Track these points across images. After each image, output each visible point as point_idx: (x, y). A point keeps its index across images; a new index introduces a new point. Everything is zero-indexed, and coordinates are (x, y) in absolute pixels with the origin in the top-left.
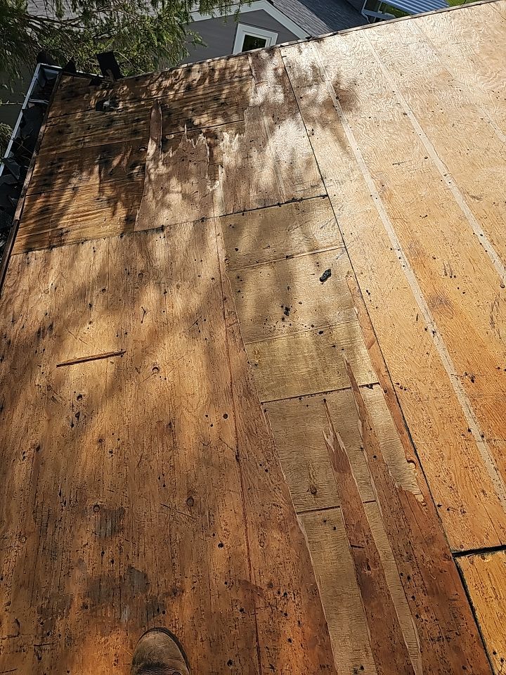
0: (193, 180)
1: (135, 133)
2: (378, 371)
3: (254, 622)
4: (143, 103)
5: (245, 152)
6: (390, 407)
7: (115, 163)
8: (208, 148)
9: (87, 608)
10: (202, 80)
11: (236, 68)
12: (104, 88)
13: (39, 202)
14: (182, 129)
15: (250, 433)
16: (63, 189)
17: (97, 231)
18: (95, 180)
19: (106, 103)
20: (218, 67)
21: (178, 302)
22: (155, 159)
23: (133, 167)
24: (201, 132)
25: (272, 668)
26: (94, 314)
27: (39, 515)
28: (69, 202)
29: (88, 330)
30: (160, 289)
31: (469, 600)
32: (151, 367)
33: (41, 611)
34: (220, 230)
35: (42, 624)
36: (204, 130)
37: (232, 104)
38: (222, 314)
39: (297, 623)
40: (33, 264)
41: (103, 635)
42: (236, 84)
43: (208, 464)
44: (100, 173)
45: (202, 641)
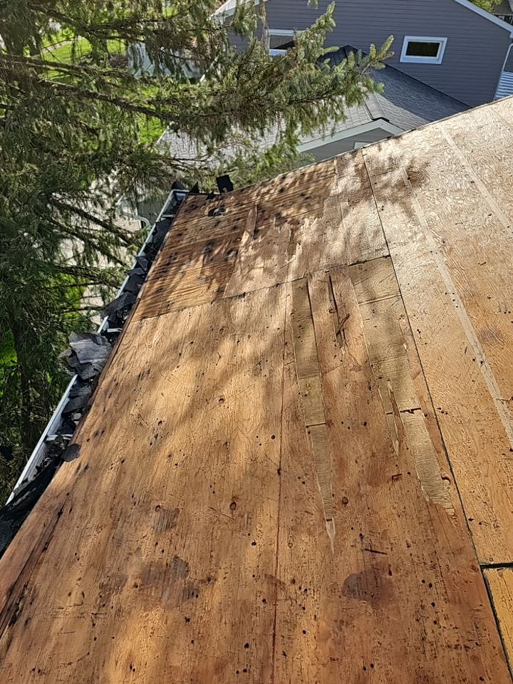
0: (275, 257)
1: (235, 228)
2: (421, 398)
3: (273, 611)
4: (244, 206)
5: (321, 231)
6: (429, 429)
7: (216, 252)
8: (290, 232)
9: (137, 587)
10: (294, 183)
11: (322, 170)
12: (217, 200)
13: (157, 285)
14: (271, 221)
15: (293, 451)
16: (175, 274)
17: (194, 301)
18: (199, 265)
19: (217, 210)
20: (308, 171)
21: (248, 349)
22: (247, 245)
23: (229, 253)
24: (286, 221)
25: (285, 655)
26: (182, 360)
27: (114, 512)
28: (178, 283)
29: (176, 372)
30: (235, 340)
31: (494, 611)
32: (218, 399)
33: (102, 586)
34: (291, 292)
35: (101, 597)
36: (289, 220)
37: (315, 197)
38: (281, 355)
39: (313, 617)
40: (144, 328)
41: (145, 610)
42: (321, 182)
43: (253, 475)
44: (203, 260)
45: (225, 623)
